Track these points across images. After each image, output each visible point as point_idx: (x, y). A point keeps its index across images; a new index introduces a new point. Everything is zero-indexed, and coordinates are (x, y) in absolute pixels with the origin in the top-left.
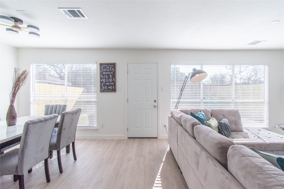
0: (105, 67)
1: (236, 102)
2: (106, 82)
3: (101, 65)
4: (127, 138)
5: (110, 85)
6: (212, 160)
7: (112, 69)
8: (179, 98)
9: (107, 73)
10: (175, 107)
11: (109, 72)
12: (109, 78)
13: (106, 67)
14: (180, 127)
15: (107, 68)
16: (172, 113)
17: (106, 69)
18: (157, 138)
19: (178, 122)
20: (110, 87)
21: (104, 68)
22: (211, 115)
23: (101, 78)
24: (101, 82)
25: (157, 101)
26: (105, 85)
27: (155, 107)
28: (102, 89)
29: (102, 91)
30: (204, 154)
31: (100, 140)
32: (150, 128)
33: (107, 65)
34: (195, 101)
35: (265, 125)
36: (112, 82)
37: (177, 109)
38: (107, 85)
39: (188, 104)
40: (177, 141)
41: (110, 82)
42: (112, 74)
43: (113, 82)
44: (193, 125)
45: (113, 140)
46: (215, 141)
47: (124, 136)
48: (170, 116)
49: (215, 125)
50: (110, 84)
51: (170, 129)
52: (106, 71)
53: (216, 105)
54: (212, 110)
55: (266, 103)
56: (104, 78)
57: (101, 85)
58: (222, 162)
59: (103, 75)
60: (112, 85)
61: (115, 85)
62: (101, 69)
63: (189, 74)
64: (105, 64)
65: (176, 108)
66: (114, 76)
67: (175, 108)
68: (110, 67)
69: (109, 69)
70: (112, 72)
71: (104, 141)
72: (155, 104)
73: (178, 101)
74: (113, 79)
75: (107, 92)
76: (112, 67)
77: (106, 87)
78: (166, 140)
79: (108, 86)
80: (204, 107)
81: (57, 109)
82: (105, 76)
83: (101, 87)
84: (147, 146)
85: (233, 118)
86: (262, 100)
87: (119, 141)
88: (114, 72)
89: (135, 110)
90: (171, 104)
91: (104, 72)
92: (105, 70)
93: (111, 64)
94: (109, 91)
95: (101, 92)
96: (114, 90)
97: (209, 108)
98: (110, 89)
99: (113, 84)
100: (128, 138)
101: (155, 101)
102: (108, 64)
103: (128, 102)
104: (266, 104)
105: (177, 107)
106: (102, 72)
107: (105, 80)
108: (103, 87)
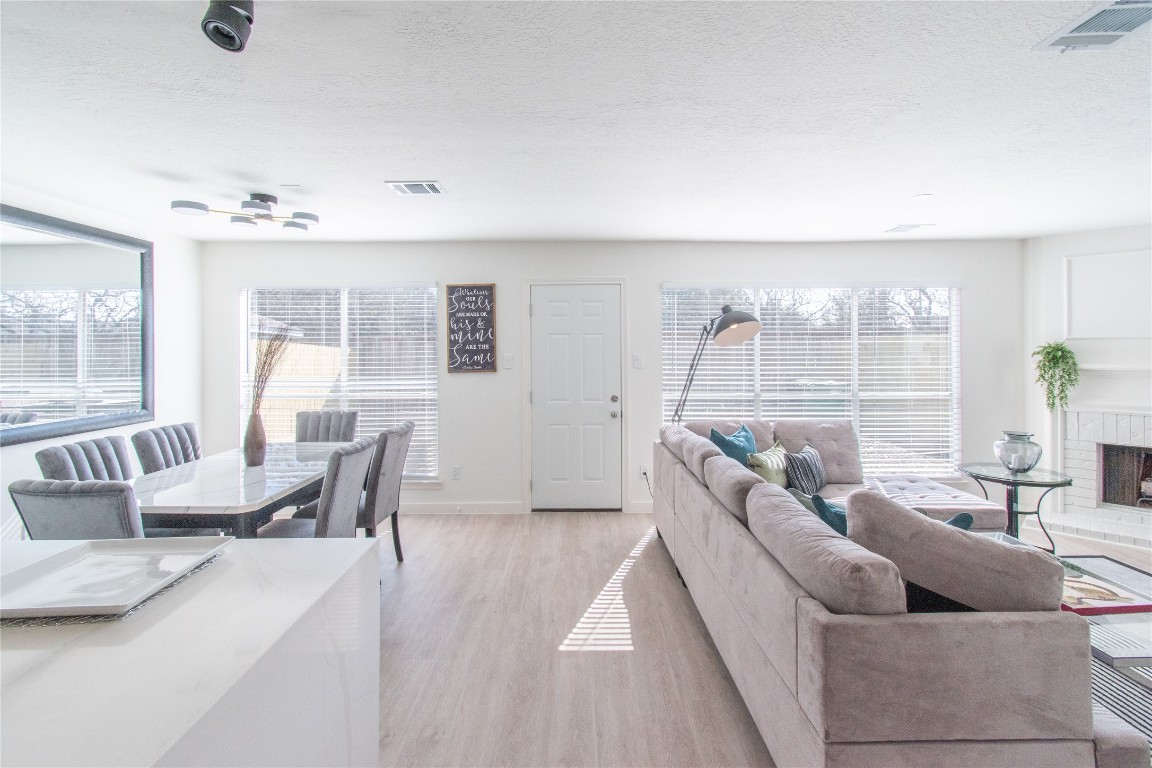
0: (463, 298)
1: (861, 401)
2: (467, 342)
3: (452, 289)
4: (529, 512)
5: (477, 352)
6: (726, 516)
7: (483, 303)
8: (687, 388)
9: (468, 315)
10: (674, 416)
11: (476, 311)
12: (475, 330)
13: (466, 295)
14: (679, 466)
15: (468, 299)
16: (663, 434)
17: (467, 302)
18: (620, 510)
19: (675, 456)
20: (479, 358)
21: (460, 299)
22: (775, 439)
23: (452, 331)
25: (619, 400)
26: (462, 352)
27: (614, 416)
28: (453, 364)
29: (455, 368)
30: (716, 509)
31: (449, 516)
32: (600, 479)
33: (469, 292)
34: (737, 396)
35: (952, 470)
36: (482, 343)
37: (679, 420)
38: (468, 351)
39: (723, 408)
40: (672, 504)
41: (476, 342)
42: (483, 318)
43: (488, 341)
44: (704, 458)
45: (489, 517)
46: (732, 481)
47: (522, 504)
48: (659, 441)
49: (778, 465)
50: (477, 347)
51: (657, 480)
52: (467, 310)
53: (802, 411)
54: (780, 424)
55: (955, 401)
56: (460, 329)
57: (451, 351)
58: (738, 513)
59: (457, 321)
60: (485, 352)
61: (492, 350)
62: (450, 303)
63: (712, 321)
64: (463, 288)
65: (677, 418)
66: (490, 323)
67: (673, 420)
68: (477, 297)
69: (476, 302)
70: (484, 310)
71: (462, 518)
72: (616, 407)
73: (683, 398)
74: (486, 331)
75: (468, 371)
76: (485, 296)
77: (467, 356)
78: (649, 515)
79: (472, 353)
80: (764, 416)
81: (332, 424)
82: (464, 323)
83: (451, 356)
84: (593, 530)
85: (834, 446)
86: (942, 394)
87: (507, 520)
88: (491, 312)
89: (554, 427)
90: (664, 408)
91: (459, 311)
92: (463, 306)
93: (480, 288)
94: (474, 370)
95: (450, 371)
96: (490, 366)
97: (770, 418)
98: (477, 363)
99: (487, 347)
100: (533, 510)
101: (614, 399)
102: (471, 288)
103: (531, 402)
104: (955, 406)
105: (679, 416)
106: (456, 312)
107: (465, 334)
108: (456, 357)
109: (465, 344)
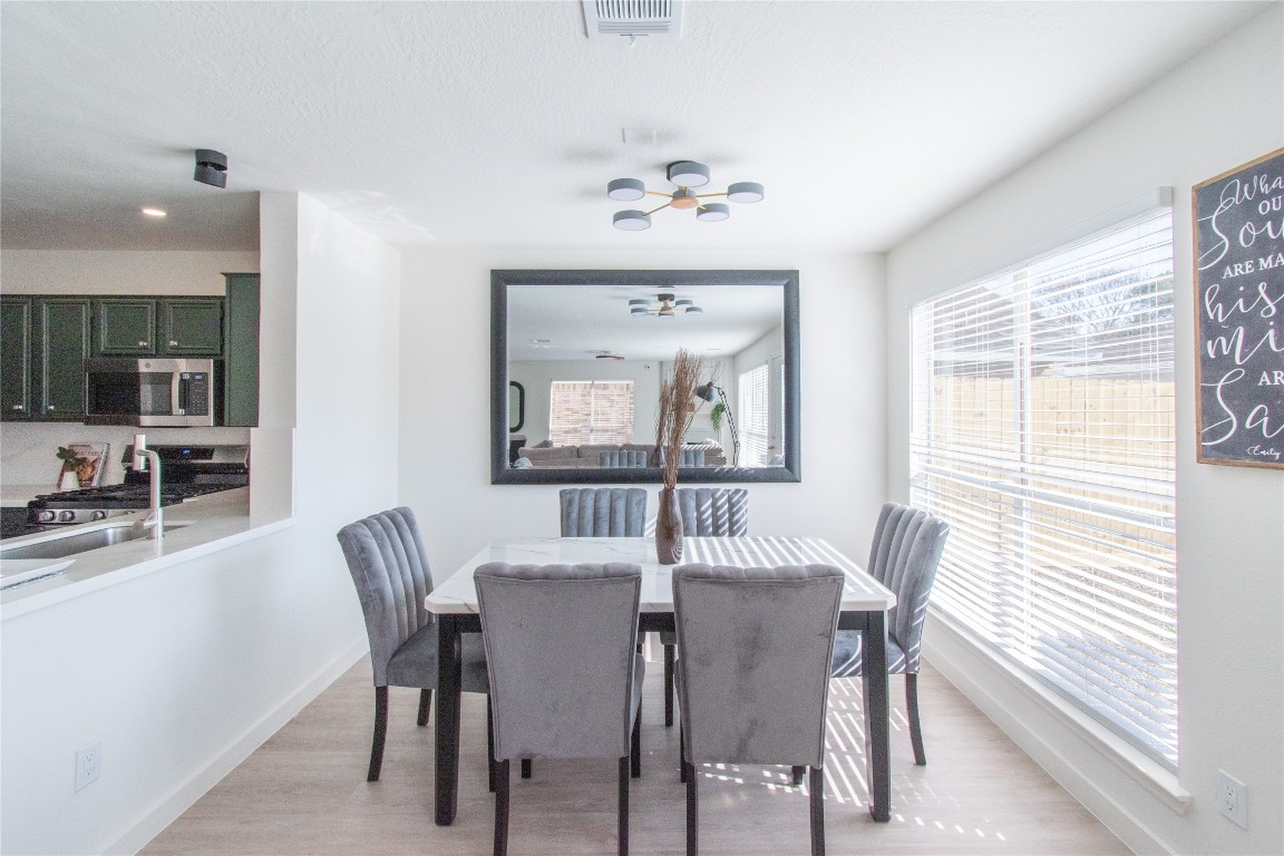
0: (1248, 209)
2: (1262, 362)
3: (1209, 194)
13: (1260, 197)
17: (1260, 222)
23: (1209, 329)
24: (1211, 367)
26: (1244, 395)
28: (1213, 435)
29: (1220, 449)
33: (1269, 182)
52: (1262, 247)
56: (1236, 318)
57: (1206, 394)
59: (1226, 297)
62: (1204, 241)
64: (1246, 175)
77: (1260, 414)
82: (1251, 297)
83: (1208, 411)
91: (1235, 257)
92: (1247, 237)
106: (1223, 264)
107: (1255, 334)
108: (1221, 415)
109: (1254, 369)
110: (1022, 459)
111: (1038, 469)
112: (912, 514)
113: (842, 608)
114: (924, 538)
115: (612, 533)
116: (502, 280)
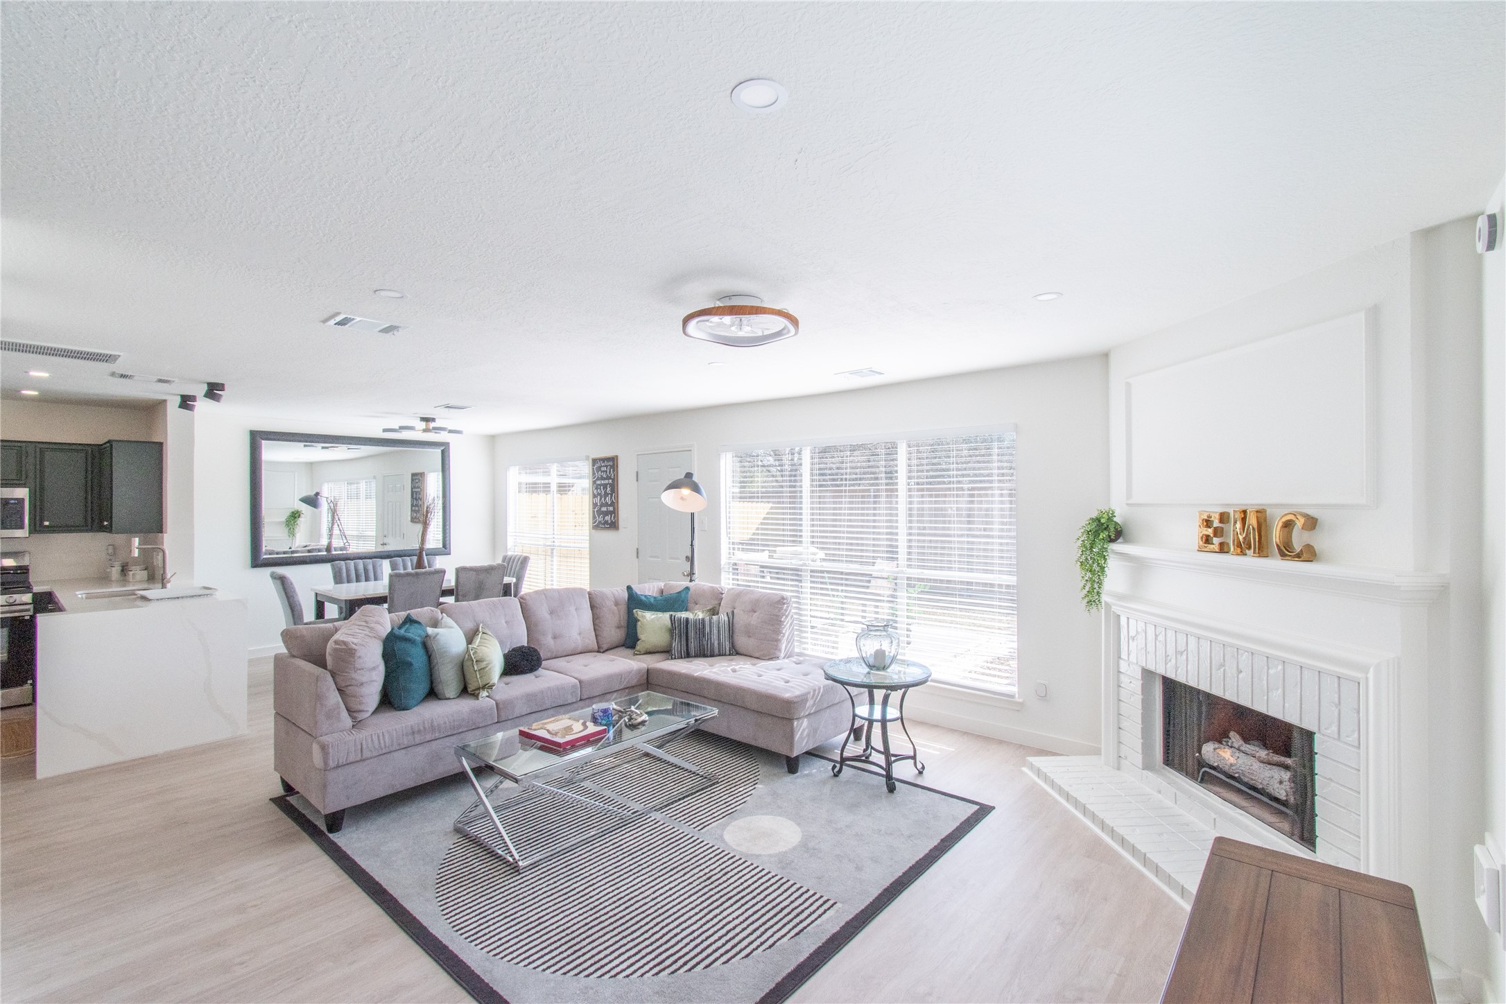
3: (594, 461)
5: (608, 513)
9: (602, 482)
11: (606, 479)
12: (607, 495)
13: (602, 466)
15: (602, 469)
17: (602, 472)
20: (609, 518)
21: (598, 469)
23: (595, 496)
24: (595, 505)
26: (599, 513)
27: (686, 575)
28: (594, 522)
29: (596, 526)
36: (611, 506)
38: (602, 513)
41: (608, 505)
42: (610, 485)
43: (613, 504)
50: (608, 509)
52: (602, 478)
56: (598, 494)
59: (597, 488)
60: (612, 513)
61: (616, 511)
62: (593, 473)
64: (600, 460)
66: (614, 489)
68: (608, 467)
69: (608, 472)
70: (611, 478)
72: (688, 567)
74: (613, 496)
75: (602, 529)
76: (612, 467)
79: (605, 514)
82: (600, 489)
83: (593, 516)
88: (614, 479)
91: (598, 479)
93: (610, 460)
94: (606, 528)
95: (594, 528)
96: (615, 526)
98: (608, 523)
99: (613, 509)
101: (687, 559)
102: (604, 460)
103: (638, 557)
107: (601, 498)
108: (596, 517)
109: (601, 507)
110: (554, 534)
111: (559, 537)
112: (516, 556)
113: (504, 583)
114: (521, 563)
115: (367, 579)
116: (257, 438)
